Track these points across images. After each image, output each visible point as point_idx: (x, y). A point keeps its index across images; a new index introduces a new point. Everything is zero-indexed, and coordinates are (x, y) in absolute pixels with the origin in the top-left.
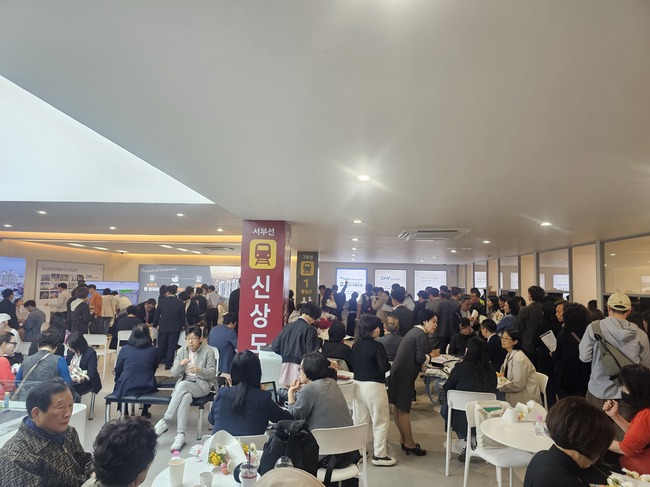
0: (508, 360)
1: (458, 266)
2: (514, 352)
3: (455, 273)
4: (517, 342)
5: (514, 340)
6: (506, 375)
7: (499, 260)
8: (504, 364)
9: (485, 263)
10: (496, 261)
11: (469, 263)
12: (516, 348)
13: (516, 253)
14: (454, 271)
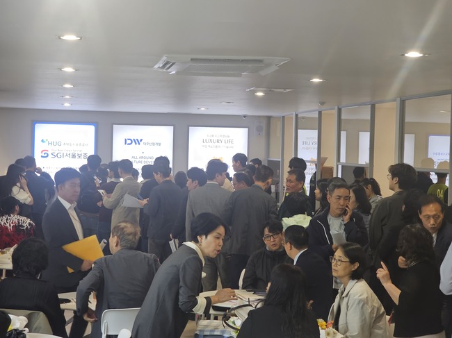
0: (342, 298)
1: (269, 118)
2: (351, 283)
3: (264, 132)
4: (357, 265)
5: (352, 262)
6: (336, 326)
7: (340, 111)
8: (335, 305)
9: (316, 115)
10: (335, 112)
11: (289, 113)
12: (355, 276)
13: (368, 99)
14: (262, 128)
